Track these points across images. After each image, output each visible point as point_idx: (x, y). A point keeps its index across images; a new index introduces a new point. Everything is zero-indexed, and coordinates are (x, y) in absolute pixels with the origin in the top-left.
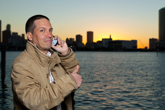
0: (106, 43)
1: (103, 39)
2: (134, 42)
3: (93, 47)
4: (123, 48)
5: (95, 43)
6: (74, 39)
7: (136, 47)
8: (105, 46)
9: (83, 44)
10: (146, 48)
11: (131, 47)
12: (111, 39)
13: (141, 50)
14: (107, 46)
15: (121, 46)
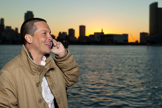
0: (98, 37)
1: (95, 33)
2: (126, 36)
3: (85, 41)
4: (114, 42)
5: (87, 37)
6: (66, 33)
7: (127, 40)
8: (97, 39)
9: (76, 38)
10: (137, 41)
11: (122, 41)
12: (102, 33)
13: (132, 44)
14: (99, 40)
15: (113, 40)
